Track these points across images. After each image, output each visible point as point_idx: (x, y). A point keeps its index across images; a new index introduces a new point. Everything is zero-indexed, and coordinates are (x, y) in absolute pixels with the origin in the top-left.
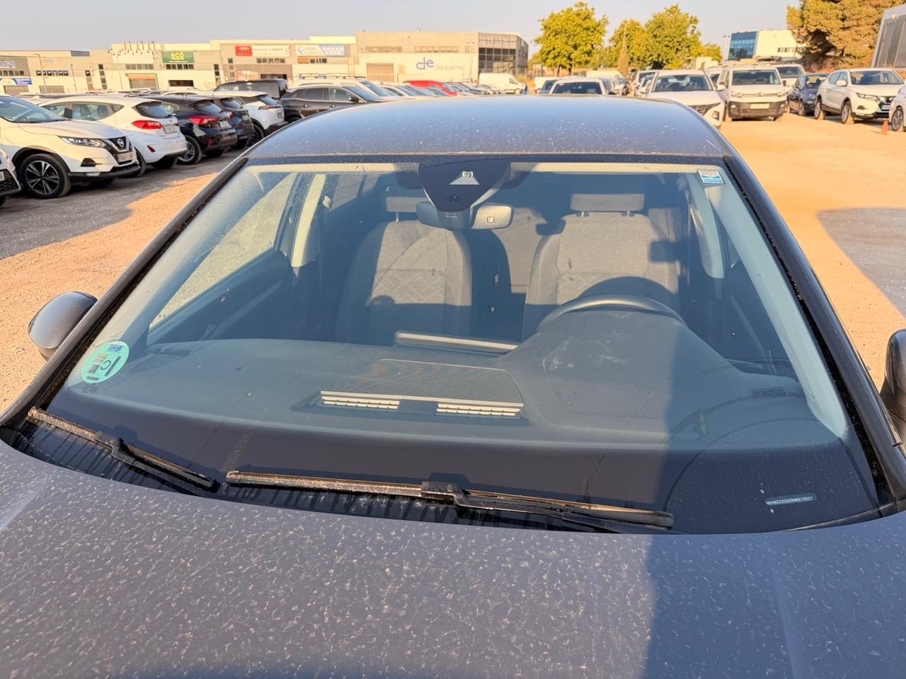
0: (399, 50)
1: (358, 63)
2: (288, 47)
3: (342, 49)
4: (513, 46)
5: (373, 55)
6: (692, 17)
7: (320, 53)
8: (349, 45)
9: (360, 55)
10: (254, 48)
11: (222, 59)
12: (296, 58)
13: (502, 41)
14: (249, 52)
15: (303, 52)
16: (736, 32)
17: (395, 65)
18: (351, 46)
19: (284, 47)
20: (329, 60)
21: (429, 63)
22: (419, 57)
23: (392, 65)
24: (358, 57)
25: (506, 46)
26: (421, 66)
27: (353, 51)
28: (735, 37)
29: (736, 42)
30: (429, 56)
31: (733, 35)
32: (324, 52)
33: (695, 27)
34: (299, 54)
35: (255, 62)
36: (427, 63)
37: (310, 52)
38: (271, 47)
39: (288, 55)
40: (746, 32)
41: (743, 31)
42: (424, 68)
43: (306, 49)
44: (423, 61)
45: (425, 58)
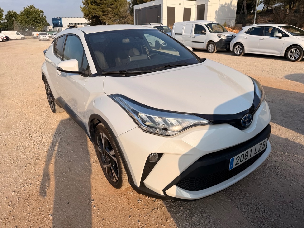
6: (41, 10)
29: (54, 21)
31: (52, 18)
33: (43, 14)
40: (57, 18)
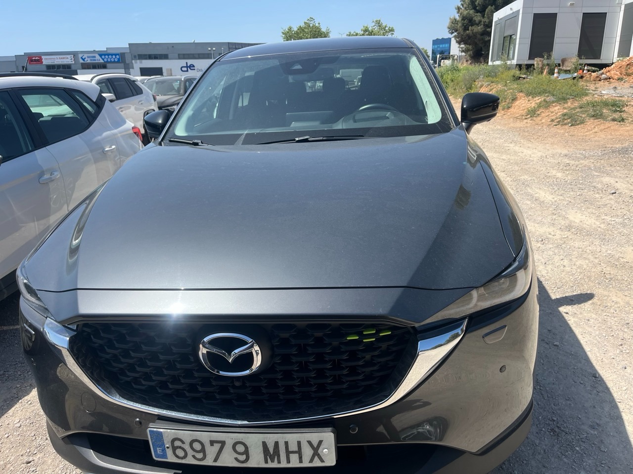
0: (165, 57)
1: (133, 68)
2: (73, 56)
3: (118, 57)
5: (144, 61)
6: (390, 27)
7: (99, 60)
8: (124, 53)
9: (133, 61)
10: (43, 57)
11: (17, 67)
12: (80, 65)
14: (39, 61)
15: (85, 60)
16: (435, 39)
17: (163, 68)
18: (126, 55)
19: (69, 56)
20: (108, 65)
21: (191, 67)
22: (183, 62)
23: (161, 68)
24: (132, 63)
26: (183, 69)
27: (128, 59)
28: (436, 42)
29: (436, 46)
30: (190, 62)
31: (433, 40)
32: (103, 59)
34: (81, 61)
35: (45, 69)
36: (190, 67)
37: (91, 60)
38: (58, 57)
39: (73, 62)
40: (442, 38)
41: (440, 38)
42: (187, 71)
43: (88, 57)
44: (186, 66)
45: (187, 63)
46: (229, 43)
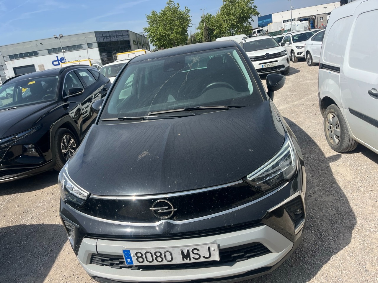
0: (35, 54)
4: (126, 38)
13: (117, 36)
17: (35, 65)
21: (62, 60)
22: (53, 57)
23: (33, 66)
24: (5, 64)
25: (121, 39)
26: (56, 63)
28: (260, 19)
29: (261, 22)
30: (60, 56)
40: (265, 15)
42: (59, 64)
44: (57, 60)
45: (57, 57)
46: (95, 32)
